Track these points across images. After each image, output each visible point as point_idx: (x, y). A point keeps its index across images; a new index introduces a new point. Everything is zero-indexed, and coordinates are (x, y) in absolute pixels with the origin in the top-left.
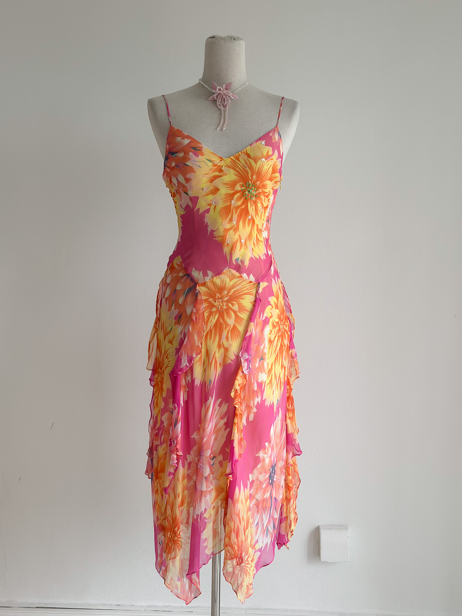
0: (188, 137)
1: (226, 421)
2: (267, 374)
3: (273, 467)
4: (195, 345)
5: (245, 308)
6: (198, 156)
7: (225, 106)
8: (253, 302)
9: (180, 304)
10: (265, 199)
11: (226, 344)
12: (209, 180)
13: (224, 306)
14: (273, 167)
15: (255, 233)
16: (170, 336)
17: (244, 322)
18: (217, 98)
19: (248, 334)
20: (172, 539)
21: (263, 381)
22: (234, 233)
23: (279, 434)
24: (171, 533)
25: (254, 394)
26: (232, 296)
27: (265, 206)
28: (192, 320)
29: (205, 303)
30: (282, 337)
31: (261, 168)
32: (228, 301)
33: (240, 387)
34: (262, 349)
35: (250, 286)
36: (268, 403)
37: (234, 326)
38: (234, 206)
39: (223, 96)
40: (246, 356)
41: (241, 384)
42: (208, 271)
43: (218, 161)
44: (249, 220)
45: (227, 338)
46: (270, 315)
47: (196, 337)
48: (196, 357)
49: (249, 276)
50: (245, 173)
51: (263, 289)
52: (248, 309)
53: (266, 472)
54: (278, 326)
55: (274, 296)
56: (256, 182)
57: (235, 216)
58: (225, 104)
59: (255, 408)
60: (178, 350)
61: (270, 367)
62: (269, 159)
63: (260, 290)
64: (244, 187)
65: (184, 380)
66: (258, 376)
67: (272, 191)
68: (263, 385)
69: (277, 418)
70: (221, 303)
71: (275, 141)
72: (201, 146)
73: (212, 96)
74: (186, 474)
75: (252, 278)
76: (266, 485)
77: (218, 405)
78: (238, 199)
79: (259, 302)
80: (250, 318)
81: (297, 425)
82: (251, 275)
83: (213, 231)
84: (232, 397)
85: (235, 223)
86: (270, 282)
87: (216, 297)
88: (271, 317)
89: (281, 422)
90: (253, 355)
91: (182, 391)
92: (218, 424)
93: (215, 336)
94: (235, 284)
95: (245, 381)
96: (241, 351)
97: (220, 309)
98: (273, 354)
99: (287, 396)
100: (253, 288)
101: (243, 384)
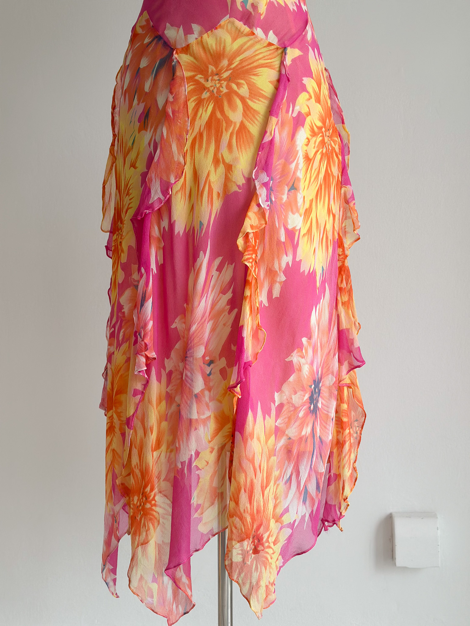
1: (230, 297)
2: (303, 217)
3: (317, 382)
4: (174, 160)
5: (260, 91)
8: (276, 83)
9: (146, 92)
11: (228, 158)
13: (222, 87)
16: (132, 155)
17: (260, 118)
19: (267, 138)
20: (141, 508)
21: (295, 227)
23: (327, 329)
24: (139, 497)
25: (280, 248)
26: (237, 70)
28: (167, 115)
29: (189, 85)
30: (328, 158)
32: (230, 80)
33: (255, 232)
34: (293, 169)
35: (269, 53)
36: (305, 268)
37: (242, 125)
40: (264, 177)
41: (257, 227)
42: (192, 25)
45: (230, 146)
46: (307, 109)
47: (174, 148)
48: (175, 182)
49: (266, 33)
51: (294, 60)
52: (266, 94)
53: (304, 390)
54: (321, 134)
55: (312, 78)
59: (282, 275)
60: (145, 176)
61: (307, 205)
63: (288, 61)
65: (156, 228)
66: (286, 217)
68: (295, 234)
69: (322, 300)
70: (219, 83)
74: (164, 394)
75: (272, 38)
76: (304, 414)
77: (216, 267)
79: (286, 82)
80: (270, 110)
81: (357, 317)
82: (271, 32)
84: (240, 248)
86: (305, 51)
87: (208, 72)
88: (308, 114)
89: (328, 308)
90: (278, 181)
91: (154, 246)
92: (217, 302)
93: (208, 143)
94: (242, 46)
95: (263, 224)
96: (255, 169)
97: (216, 94)
98: (312, 184)
99: (338, 266)
100: (274, 55)
101: (260, 227)
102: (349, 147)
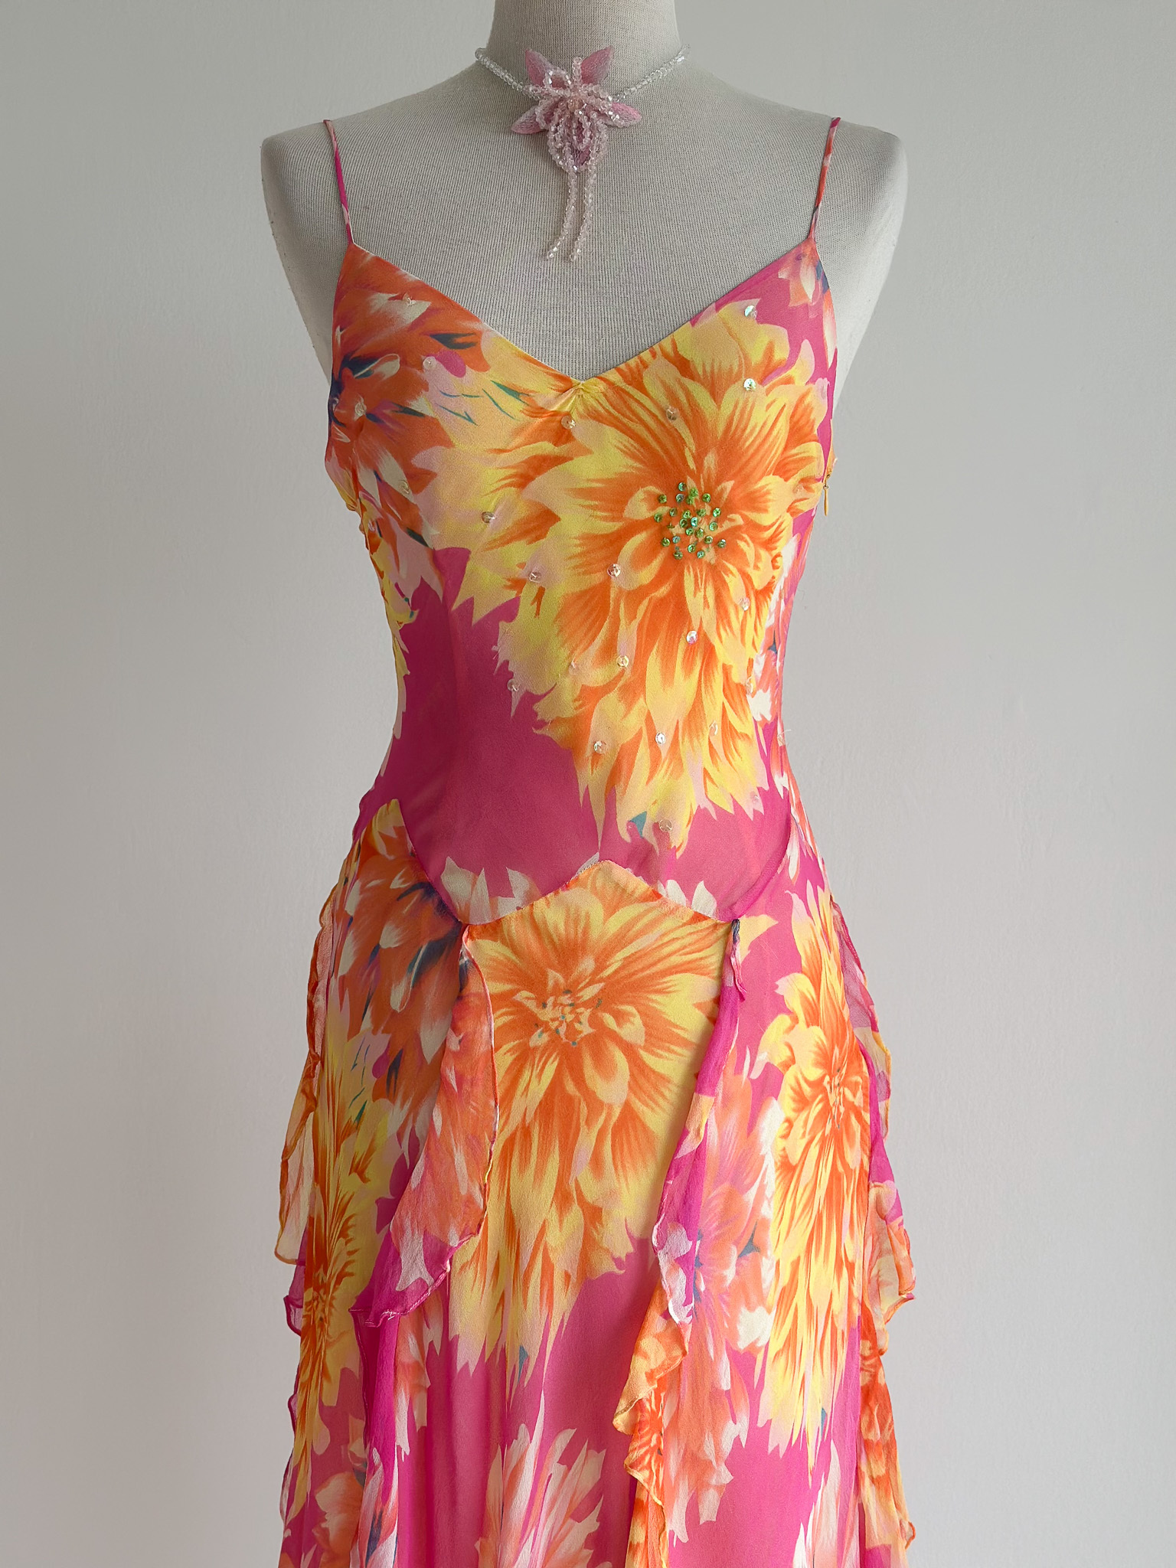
0: (419, 291)
1: (593, 1530)
2: (774, 1311)
4: (459, 1193)
5: (674, 1030)
6: (459, 372)
7: (581, 157)
8: (710, 1006)
9: (394, 1012)
10: (758, 557)
11: (591, 1190)
12: (510, 477)
13: (580, 1023)
14: (793, 416)
15: (715, 701)
16: (357, 1144)
17: (671, 1094)
18: (548, 120)
19: (689, 1146)
21: (756, 1341)
22: (622, 707)
25: (720, 1404)
26: (618, 982)
27: (758, 584)
28: (443, 1082)
29: (499, 1013)
30: (837, 1139)
31: (740, 421)
32: (599, 1005)
33: (656, 1386)
34: (752, 1201)
35: (695, 937)
36: (779, 1440)
37: (627, 1107)
38: (621, 590)
39: (572, 113)
40: (679, 1241)
41: (661, 1367)
42: (510, 871)
43: (553, 393)
44: (691, 648)
45: (596, 1162)
46: (785, 1053)
47: (460, 1159)
48: (460, 1244)
49: (689, 891)
50: (670, 446)
51: (755, 946)
52: (685, 1035)
54: (820, 1097)
55: (801, 971)
56: (719, 482)
57: (628, 634)
58: (581, 147)
59: (723, 1468)
60: (387, 1210)
61: (785, 1278)
62: (776, 380)
63: (741, 952)
64: (665, 504)
65: (412, 1341)
66: (733, 1321)
67: (788, 521)
68: (755, 1360)
69: (820, 1492)
70: (570, 1013)
71: (800, 303)
72: (475, 326)
73: (528, 113)
75: (704, 900)
77: (558, 1456)
78: (642, 558)
79: (736, 1000)
80: (697, 1076)
81: (904, 1508)
82: (701, 886)
83: (530, 699)
84: (621, 1430)
85: (626, 662)
86: (783, 913)
87: (546, 984)
88: (790, 1062)
89: (837, 1504)
90: (713, 1235)
91: (405, 1389)
92: (562, 1540)
93: (544, 1154)
94: (629, 926)
95: (678, 1357)
96: (658, 1221)
97: (564, 1038)
98: (798, 1222)
99: (861, 1384)
100: (707, 942)
101: (670, 1365)
102: (888, 1083)
